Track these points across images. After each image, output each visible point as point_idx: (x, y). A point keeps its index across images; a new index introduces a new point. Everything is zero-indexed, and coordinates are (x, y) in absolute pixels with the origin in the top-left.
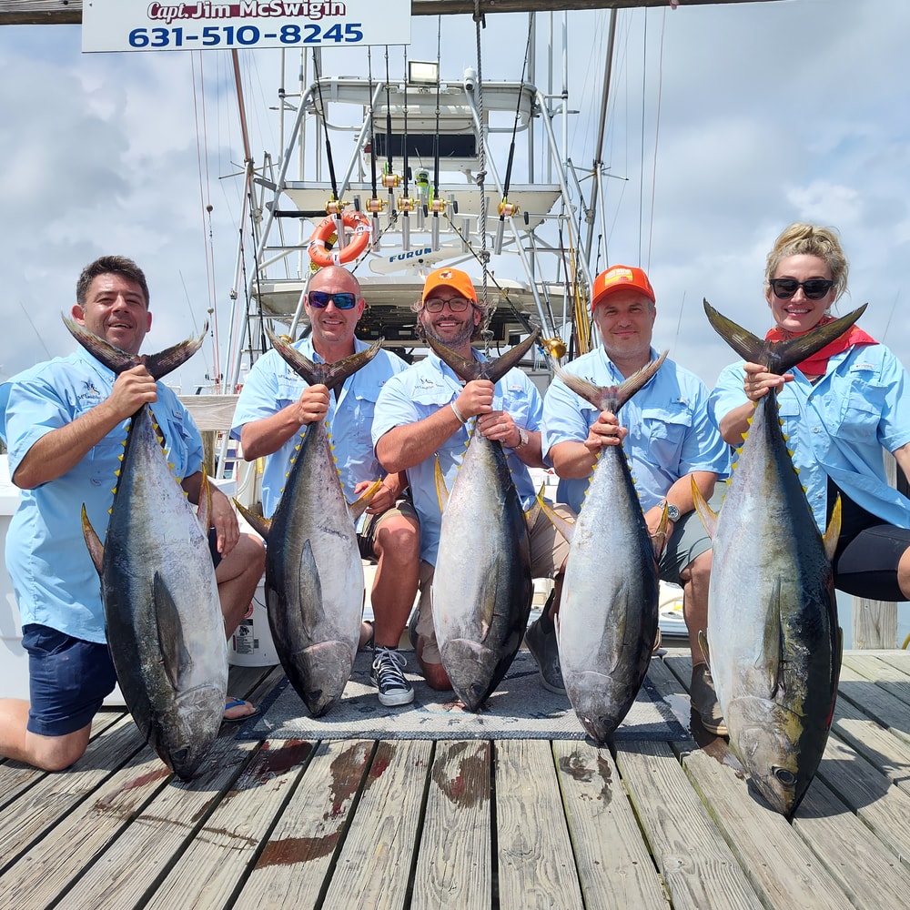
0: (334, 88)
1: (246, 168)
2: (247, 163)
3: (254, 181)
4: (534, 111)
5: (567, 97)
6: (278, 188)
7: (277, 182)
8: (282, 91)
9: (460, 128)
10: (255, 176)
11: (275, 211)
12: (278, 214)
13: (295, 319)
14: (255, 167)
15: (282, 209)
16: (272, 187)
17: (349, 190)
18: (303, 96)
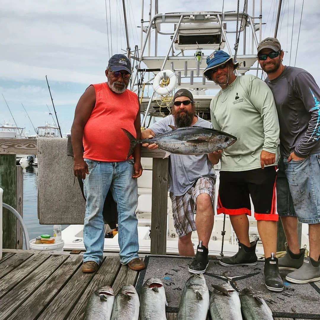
0: (164, 18)
1: (128, 51)
2: (128, 50)
3: (131, 57)
4: (247, 24)
5: (261, 18)
6: (140, 60)
7: (140, 57)
8: (142, 20)
9: (215, 32)
10: (131, 55)
11: (139, 69)
12: (140, 70)
13: (146, 113)
14: (131, 51)
15: (141, 68)
16: (138, 59)
17: (168, 60)
18: (151, 22)
